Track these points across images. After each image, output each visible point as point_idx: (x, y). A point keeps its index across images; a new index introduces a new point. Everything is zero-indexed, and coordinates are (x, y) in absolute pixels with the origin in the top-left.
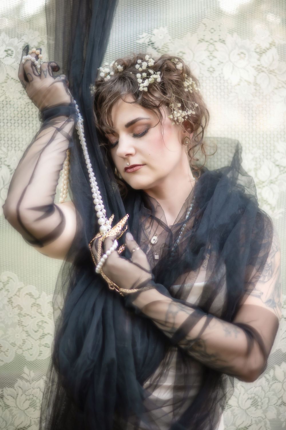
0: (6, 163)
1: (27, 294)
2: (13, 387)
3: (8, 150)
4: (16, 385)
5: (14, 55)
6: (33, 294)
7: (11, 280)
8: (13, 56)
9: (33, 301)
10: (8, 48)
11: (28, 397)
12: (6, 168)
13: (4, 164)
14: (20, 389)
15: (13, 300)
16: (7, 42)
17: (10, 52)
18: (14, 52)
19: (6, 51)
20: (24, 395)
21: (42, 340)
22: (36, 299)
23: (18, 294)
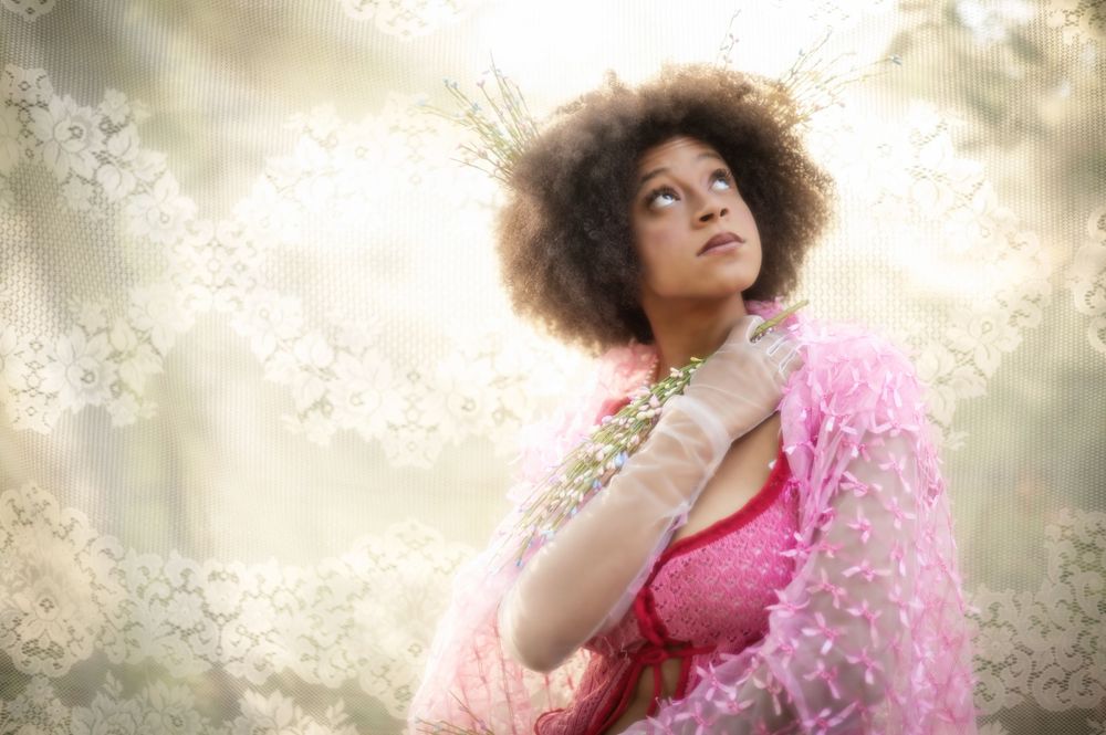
0: (80, 322)
1: (103, 551)
2: (89, 706)
3: (82, 300)
4: (94, 703)
5: (84, 137)
6: (113, 551)
7: (76, 525)
8: (82, 140)
9: (112, 564)
10: (75, 124)
11: (112, 728)
12: (80, 330)
13: (77, 324)
14: (100, 712)
15: (81, 558)
16: (73, 114)
17: (77, 132)
18: (85, 132)
19: (70, 129)
20: (105, 724)
21: (129, 632)
22: (117, 561)
23: (87, 549)
